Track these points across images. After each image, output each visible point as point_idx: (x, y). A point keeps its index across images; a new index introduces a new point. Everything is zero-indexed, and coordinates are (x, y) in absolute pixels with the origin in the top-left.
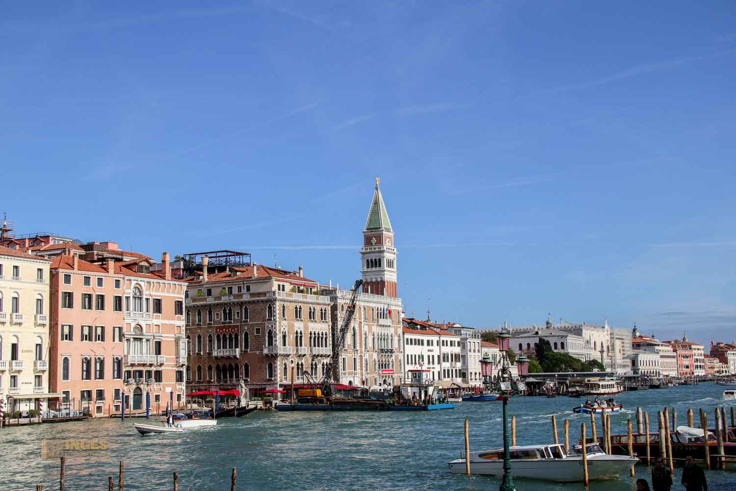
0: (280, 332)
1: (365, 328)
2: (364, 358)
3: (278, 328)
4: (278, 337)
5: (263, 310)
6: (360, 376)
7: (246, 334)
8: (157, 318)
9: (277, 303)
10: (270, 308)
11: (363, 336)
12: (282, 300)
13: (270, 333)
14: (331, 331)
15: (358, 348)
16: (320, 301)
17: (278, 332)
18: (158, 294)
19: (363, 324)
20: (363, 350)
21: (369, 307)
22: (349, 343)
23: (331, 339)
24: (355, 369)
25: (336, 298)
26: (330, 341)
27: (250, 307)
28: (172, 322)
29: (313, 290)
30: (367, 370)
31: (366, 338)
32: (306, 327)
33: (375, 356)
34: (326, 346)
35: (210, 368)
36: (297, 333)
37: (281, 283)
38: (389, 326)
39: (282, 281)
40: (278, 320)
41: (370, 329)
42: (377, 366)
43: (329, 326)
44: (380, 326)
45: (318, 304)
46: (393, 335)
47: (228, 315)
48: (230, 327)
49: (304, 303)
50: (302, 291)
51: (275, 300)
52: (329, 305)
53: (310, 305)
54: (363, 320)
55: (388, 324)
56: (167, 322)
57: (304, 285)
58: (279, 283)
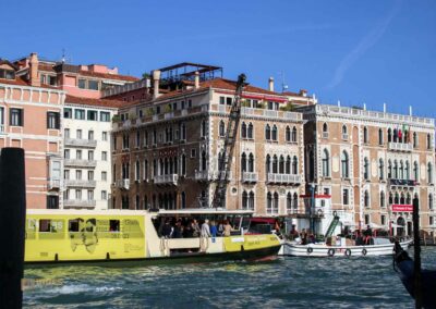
0: (215, 154)
1: (364, 153)
2: (361, 189)
3: (211, 148)
4: (211, 159)
5: (198, 127)
6: (354, 211)
7: (184, 157)
9: (211, 119)
10: (204, 124)
11: (362, 164)
12: (218, 115)
13: (204, 154)
14: (303, 155)
15: (351, 176)
16: (285, 118)
17: (211, 153)
18: (17, 102)
19: (360, 148)
20: (361, 180)
21: (372, 128)
23: (303, 164)
24: (346, 202)
25: (314, 115)
26: (301, 166)
27: (187, 124)
28: (42, 137)
29: (281, 105)
30: (366, 204)
31: (366, 166)
33: (383, 188)
34: (296, 173)
35: (154, 198)
36: (244, 155)
37: (226, 96)
39: (227, 93)
40: (211, 138)
41: (374, 154)
42: (386, 200)
43: (300, 148)
44: (392, 151)
45: (281, 121)
46: (418, 163)
47: (169, 135)
48: (170, 149)
49: (256, 119)
50: (260, 106)
51: (208, 115)
52: (299, 122)
53: (269, 123)
54: (360, 143)
55: (407, 149)
56: (32, 137)
57: (265, 99)
58: (222, 95)
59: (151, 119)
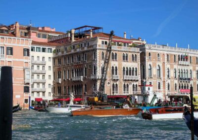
0: (100, 67)
1: (167, 66)
2: (166, 82)
5: (92, 55)
6: (163, 92)
7: (86, 68)
8: (11, 57)
9: (98, 51)
10: (95, 53)
11: (166, 71)
12: (101, 49)
15: (162, 76)
16: (131, 50)
19: (166, 64)
20: (166, 78)
21: (171, 55)
22: (155, 74)
24: (159, 88)
25: (145, 49)
26: (139, 72)
27: (87, 54)
28: (21, 60)
29: (129, 44)
30: (168, 89)
31: (168, 72)
32: (120, 65)
33: (176, 82)
34: (136, 75)
35: (72, 87)
36: (113, 67)
38: (188, 65)
39: (105, 39)
40: (98, 60)
41: (172, 66)
42: (178, 87)
43: (138, 64)
45: (129, 52)
47: (79, 59)
48: (79, 65)
49: (118, 51)
50: (120, 45)
51: (97, 49)
52: (138, 52)
53: (124, 53)
54: (166, 61)
56: (17, 60)
57: (122, 42)
58: (103, 40)
59: (71, 51)
